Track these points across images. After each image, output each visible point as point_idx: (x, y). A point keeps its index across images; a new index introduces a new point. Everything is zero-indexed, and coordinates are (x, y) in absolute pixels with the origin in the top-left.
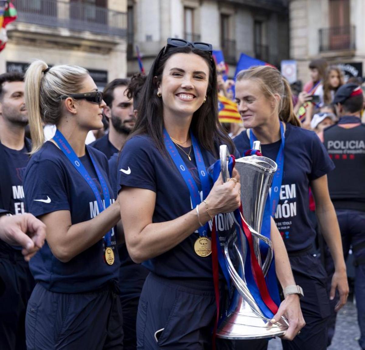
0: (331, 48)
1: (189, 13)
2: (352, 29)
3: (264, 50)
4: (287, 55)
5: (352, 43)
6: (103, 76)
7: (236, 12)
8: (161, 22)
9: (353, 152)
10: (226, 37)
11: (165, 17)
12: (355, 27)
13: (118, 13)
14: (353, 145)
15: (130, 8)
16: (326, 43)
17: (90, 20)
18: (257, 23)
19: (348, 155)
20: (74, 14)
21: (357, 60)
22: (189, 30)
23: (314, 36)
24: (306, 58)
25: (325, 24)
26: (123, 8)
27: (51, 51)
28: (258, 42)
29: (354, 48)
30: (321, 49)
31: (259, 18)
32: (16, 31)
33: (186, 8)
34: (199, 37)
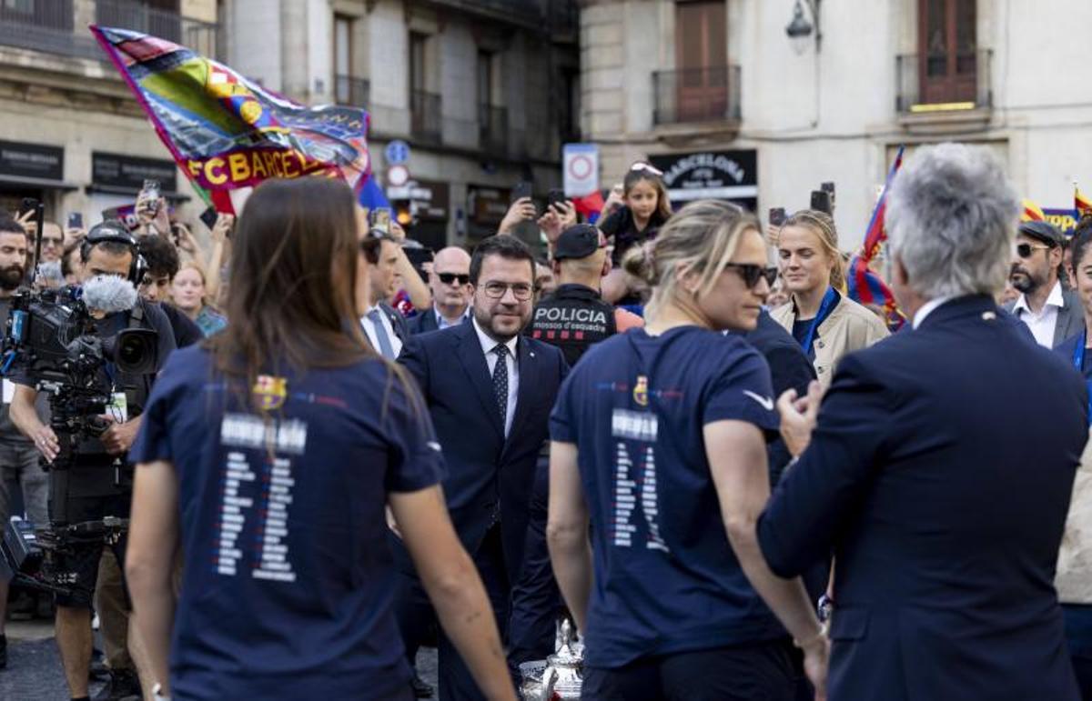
0: (681, 117)
1: (342, 27)
2: (732, 72)
3: (496, 116)
4: (572, 135)
7: (441, 30)
8: (284, 50)
11: (295, 38)
12: (738, 69)
13: (202, 24)
16: (668, 103)
18: (484, 54)
21: (743, 144)
22: (343, 70)
23: (639, 87)
24: (621, 137)
25: (666, 60)
26: (210, 14)
27: (60, 113)
28: (483, 98)
29: (738, 117)
30: (657, 119)
33: (339, 16)
34: (366, 84)
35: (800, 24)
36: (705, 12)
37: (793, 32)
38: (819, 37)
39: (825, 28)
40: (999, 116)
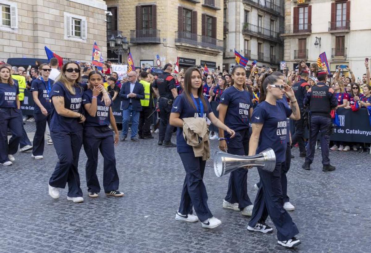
0: (299, 58)
1: (246, 42)
2: (307, 51)
3: (274, 57)
4: (283, 60)
5: (307, 55)
6: (214, 64)
7: (264, 43)
9: (322, 95)
10: (260, 52)
11: (238, 43)
12: (308, 50)
13: (220, 41)
14: (321, 93)
15: (224, 39)
16: (297, 55)
17: (209, 43)
18: (272, 47)
19: (320, 96)
20: (203, 40)
21: (308, 62)
22: (246, 49)
23: (292, 53)
24: (289, 61)
25: (297, 48)
26: (222, 39)
27: (195, 54)
28: (271, 54)
29: (307, 58)
30: (295, 58)
31: (272, 45)
32: (182, 46)
33: (245, 40)
34: (250, 51)
35: (317, 43)
36: (303, 41)
37: (315, 44)
38: (320, 45)
39: (321, 44)
40: (347, 59)
